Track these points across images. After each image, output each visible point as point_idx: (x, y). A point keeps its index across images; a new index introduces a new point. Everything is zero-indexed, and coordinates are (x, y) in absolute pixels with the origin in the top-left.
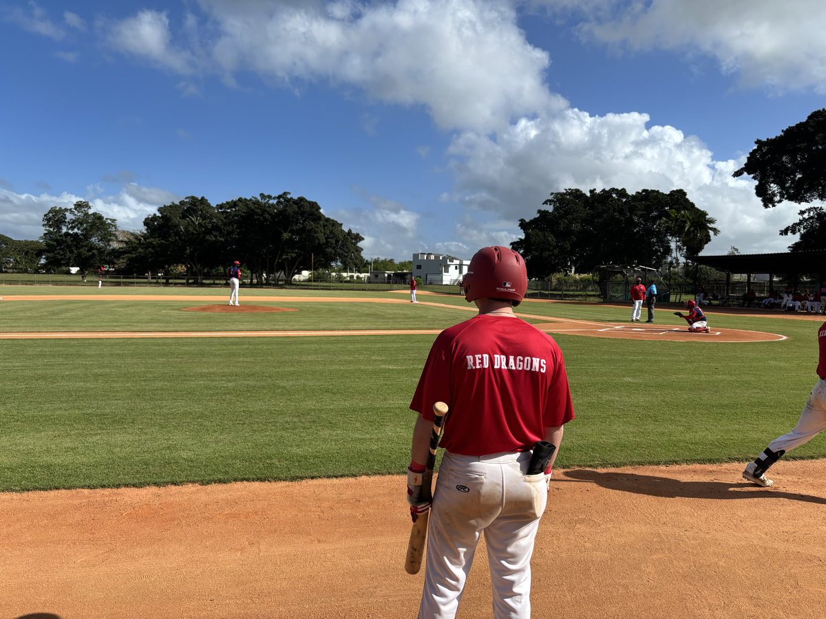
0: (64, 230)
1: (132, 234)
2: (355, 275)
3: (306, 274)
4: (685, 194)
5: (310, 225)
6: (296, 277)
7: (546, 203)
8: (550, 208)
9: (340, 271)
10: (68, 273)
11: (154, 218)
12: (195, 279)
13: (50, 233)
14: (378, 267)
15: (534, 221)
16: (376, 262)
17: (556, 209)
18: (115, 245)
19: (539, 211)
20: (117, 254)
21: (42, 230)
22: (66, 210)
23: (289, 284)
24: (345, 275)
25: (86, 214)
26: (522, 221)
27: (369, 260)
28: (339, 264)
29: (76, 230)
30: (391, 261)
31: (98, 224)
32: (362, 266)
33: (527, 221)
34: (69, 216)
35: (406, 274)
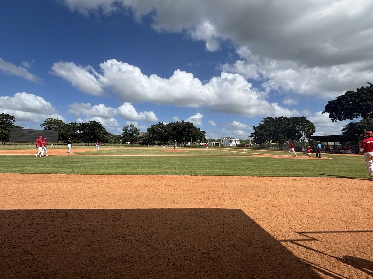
0: (127, 132)
1: (144, 133)
2: (204, 144)
3: (189, 143)
5: (191, 129)
6: (187, 144)
7: (261, 121)
8: (263, 123)
9: (199, 142)
10: (127, 143)
11: (150, 129)
12: (159, 145)
13: (124, 133)
14: (211, 141)
15: (258, 127)
16: (210, 140)
17: (264, 123)
18: (140, 136)
19: (259, 124)
20: (140, 138)
21: (122, 132)
22: (128, 127)
23: (185, 146)
24: (200, 143)
25: (133, 128)
26: (254, 127)
27: (208, 139)
28: (199, 140)
29: (130, 132)
30: (214, 139)
31: (136, 131)
32: (206, 141)
33: (256, 127)
34: (129, 128)
35: (219, 143)
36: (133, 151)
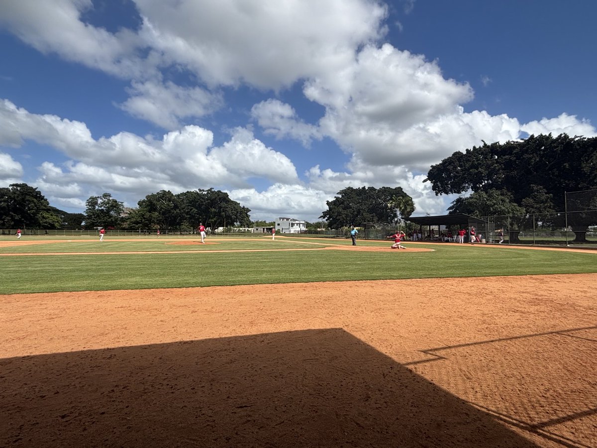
0: (97, 207)
1: (132, 209)
2: (246, 229)
3: (221, 229)
4: (402, 189)
5: (223, 204)
6: (216, 230)
7: (338, 194)
8: (340, 196)
9: (238, 227)
10: (97, 229)
11: (144, 201)
12: (163, 232)
13: (90, 209)
14: (259, 224)
15: (334, 202)
16: (257, 222)
17: (343, 196)
18: (122, 215)
19: (335, 197)
20: (123, 220)
21: (86, 208)
22: (98, 197)
23: (213, 234)
24: (241, 229)
25: (109, 200)
26: (328, 201)
27: (253, 221)
28: (238, 223)
29: (103, 208)
30: (265, 222)
31: (115, 205)
32: (250, 224)
33: (330, 201)
34: (100, 201)
35: (273, 228)
36: (109, 245)
